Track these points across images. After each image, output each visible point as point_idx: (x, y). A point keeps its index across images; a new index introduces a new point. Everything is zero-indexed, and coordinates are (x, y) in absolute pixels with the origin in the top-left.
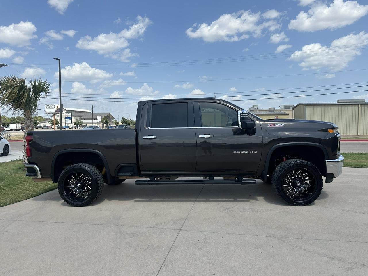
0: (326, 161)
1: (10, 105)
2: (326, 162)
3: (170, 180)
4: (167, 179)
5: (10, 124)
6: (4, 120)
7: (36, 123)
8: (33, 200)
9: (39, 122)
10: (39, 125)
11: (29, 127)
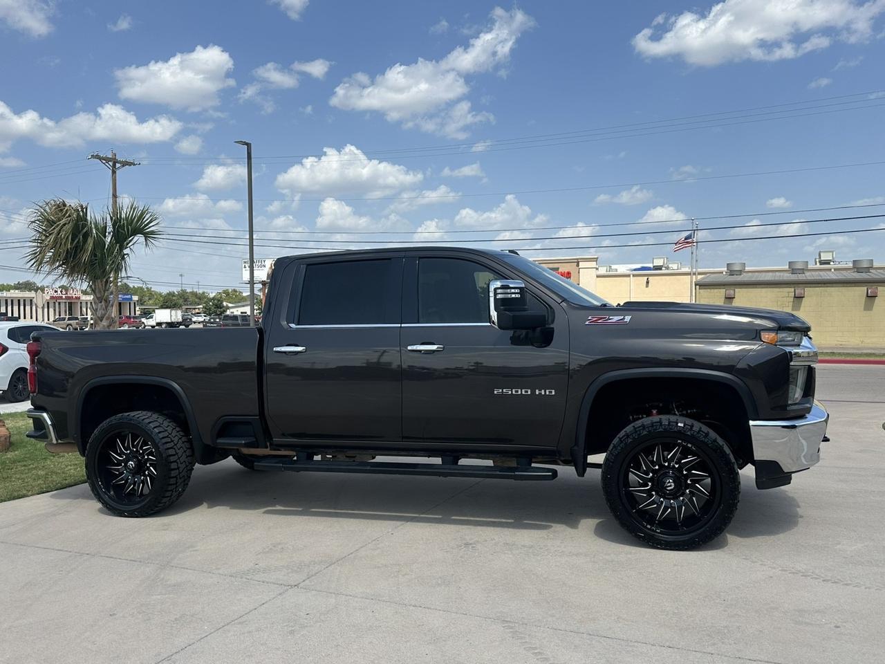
0: (751, 423)
1: (59, 266)
2: (751, 427)
3: (354, 461)
4: (347, 460)
5: (156, 311)
6: (150, 299)
7: (221, 308)
8: (52, 496)
9: (230, 305)
10: (228, 312)
11: (101, 321)
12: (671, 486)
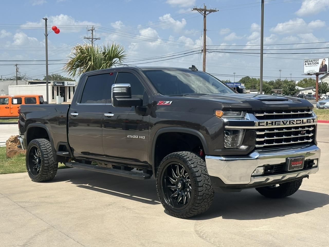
0: (206, 157)
7: (293, 91)
9: (301, 89)
12: (179, 186)
